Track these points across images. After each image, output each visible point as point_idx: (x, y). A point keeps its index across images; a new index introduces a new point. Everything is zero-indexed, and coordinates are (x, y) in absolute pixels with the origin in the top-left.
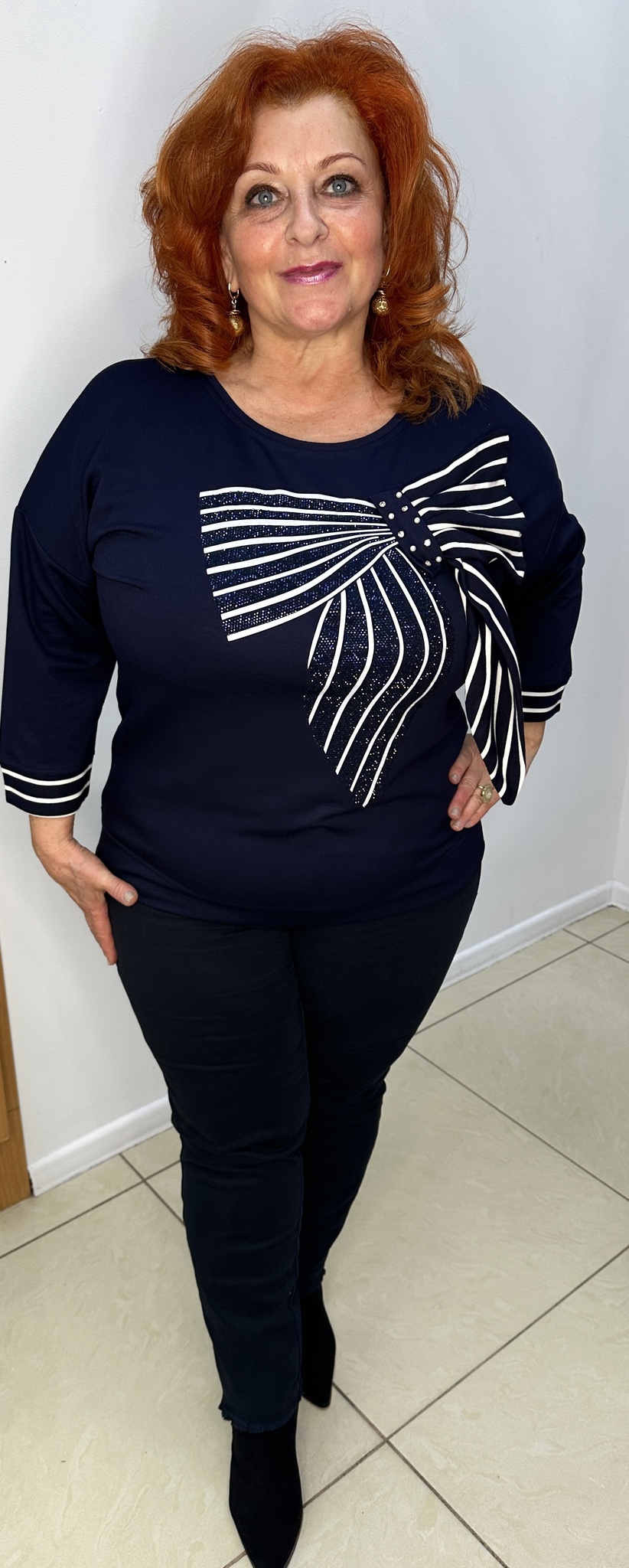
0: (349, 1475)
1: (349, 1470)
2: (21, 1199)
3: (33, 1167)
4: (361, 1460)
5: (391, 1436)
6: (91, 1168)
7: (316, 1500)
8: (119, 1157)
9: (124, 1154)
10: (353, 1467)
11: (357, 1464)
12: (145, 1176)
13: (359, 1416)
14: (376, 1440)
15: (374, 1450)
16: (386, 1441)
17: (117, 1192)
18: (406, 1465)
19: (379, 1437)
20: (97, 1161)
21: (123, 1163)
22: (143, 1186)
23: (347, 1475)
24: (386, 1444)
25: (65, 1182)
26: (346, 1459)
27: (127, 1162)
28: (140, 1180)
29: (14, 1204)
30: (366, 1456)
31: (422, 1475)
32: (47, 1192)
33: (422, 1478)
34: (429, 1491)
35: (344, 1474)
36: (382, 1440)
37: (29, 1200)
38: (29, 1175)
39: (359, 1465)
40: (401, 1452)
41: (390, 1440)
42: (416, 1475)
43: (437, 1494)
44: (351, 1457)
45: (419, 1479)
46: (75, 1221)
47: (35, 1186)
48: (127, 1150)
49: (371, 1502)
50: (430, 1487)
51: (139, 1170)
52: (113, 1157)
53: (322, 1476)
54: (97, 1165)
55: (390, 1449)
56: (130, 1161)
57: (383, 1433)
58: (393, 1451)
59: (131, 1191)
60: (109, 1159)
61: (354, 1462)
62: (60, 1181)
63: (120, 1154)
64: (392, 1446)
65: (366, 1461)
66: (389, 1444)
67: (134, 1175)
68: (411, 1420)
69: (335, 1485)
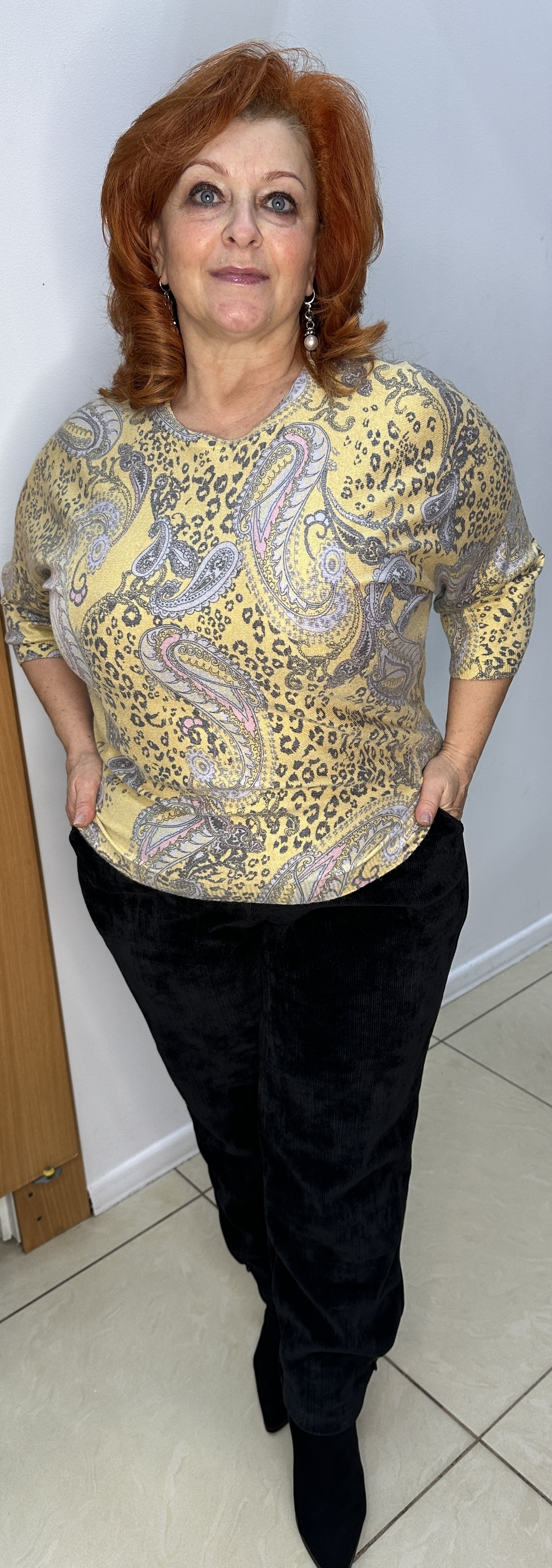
0: (446, 1476)
1: (446, 1471)
2: (81, 1220)
3: (93, 1186)
4: (457, 1460)
5: (483, 1435)
6: (148, 1184)
7: (417, 1504)
8: (174, 1172)
9: (179, 1169)
10: (448, 1469)
11: (452, 1465)
12: (203, 1190)
13: (448, 1417)
14: (466, 1440)
15: (467, 1450)
16: (479, 1440)
17: (178, 1207)
18: (501, 1462)
19: (470, 1436)
20: (155, 1176)
21: (178, 1176)
22: (202, 1199)
23: (443, 1477)
24: (479, 1443)
25: (123, 1200)
26: (441, 1460)
27: (183, 1176)
28: (198, 1194)
29: (74, 1225)
30: (461, 1457)
31: (519, 1471)
32: (108, 1210)
33: (519, 1475)
34: (528, 1487)
35: (441, 1476)
36: (475, 1440)
37: (89, 1220)
38: (88, 1195)
39: (455, 1466)
40: (495, 1450)
41: (483, 1439)
42: (512, 1472)
43: (537, 1490)
44: (445, 1459)
45: (517, 1476)
46: (139, 1238)
47: (94, 1206)
48: (182, 1164)
49: (470, 1503)
50: (528, 1483)
51: (195, 1183)
52: (169, 1172)
53: (419, 1480)
54: (153, 1181)
55: (484, 1447)
56: (186, 1175)
57: (475, 1433)
58: (485, 1448)
59: (191, 1205)
60: (164, 1175)
61: (450, 1464)
62: (118, 1199)
63: (175, 1169)
64: (485, 1445)
65: (461, 1461)
66: (483, 1443)
67: (192, 1189)
68: (500, 1418)
69: (433, 1488)
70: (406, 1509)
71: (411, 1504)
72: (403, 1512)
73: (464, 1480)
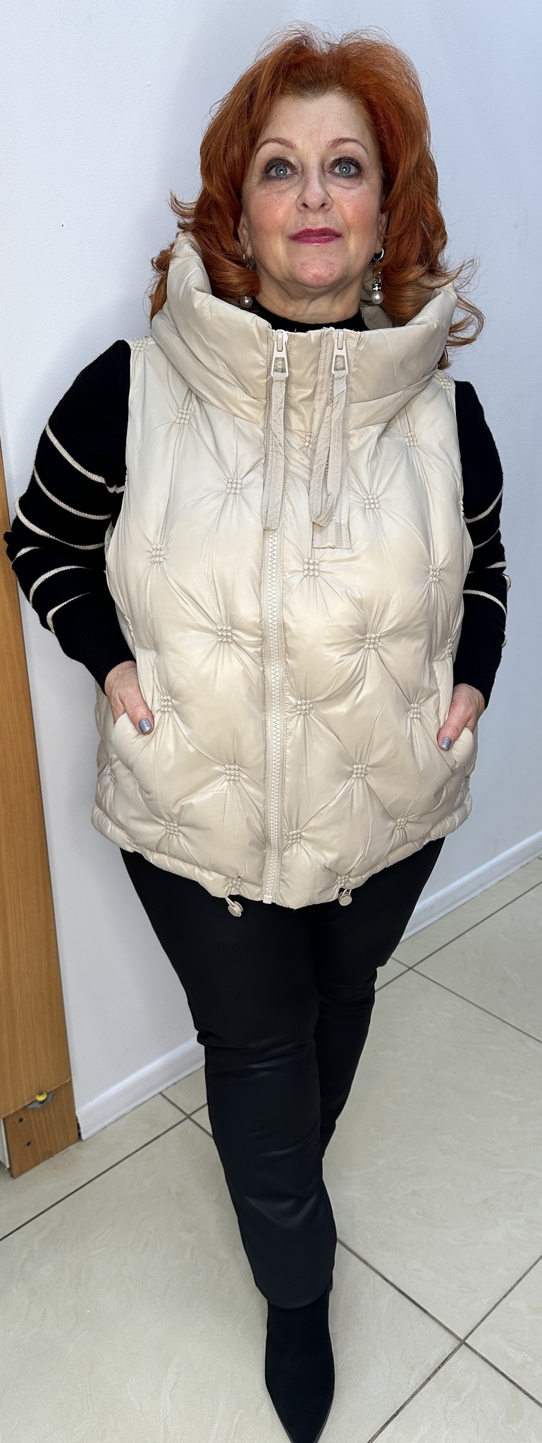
0: (434, 1379)
1: (433, 1374)
2: (70, 1144)
3: (81, 1111)
4: (443, 1363)
5: (467, 1337)
6: (134, 1109)
7: (407, 1406)
8: (160, 1096)
9: (164, 1093)
10: (436, 1371)
11: (439, 1368)
12: (188, 1113)
13: (433, 1322)
14: (453, 1343)
15: (453, 1353)
16: (463, 1342)
17: (164, 1130)
18: (485, 1363)
19: (455, 1339)
20: (139, 1102)
21: (164, 1102)
22: (188, 1120)
23: (432, 1380)
24: (463, 1346)
26: (429, 1364)
27: (169, 1100)
28: (185, 1117)
29: (62, 1150)
30: (447, 1359)
31: (502, 1371)
32: (96, 1134)
33: (503, 1375)
34: (512, 1385)
35: (429, 1379)
36: (458, 1342)
37: (77, 1144)
38: (76, 1118)
39: (441, 1369)
40: (478, 1352)
41: (466, 1341)
42: (497, 1371)
43: (520, 1388)
44: (433, 1363)
45: (501, 1375)
47: (82, 1130)
48: (167, 1088)
49: (458, 1403)
50: (511, 1381)
51: (181, 1107)
52: (154, 1096)
53: (408, 1383)
54: (139, 1106)
55: (467, 1349)
56: (171, 1099)
57: (458, 1336)
58: (471, 1352)
59: (178, 1127)
60: (149, 1100)
61: (437, 1366)
62: (106, 1123)
63: (161, 1093)
64: (470, 1347)
65: (447, 1363)
66: (467, 1345)
67: (178, 1111)
68: (482, 1320)
69: (422, 1391)
70: (398, 1412)
71: (402, 1408)
72: (395, 1416)
73: (450, 1382)
